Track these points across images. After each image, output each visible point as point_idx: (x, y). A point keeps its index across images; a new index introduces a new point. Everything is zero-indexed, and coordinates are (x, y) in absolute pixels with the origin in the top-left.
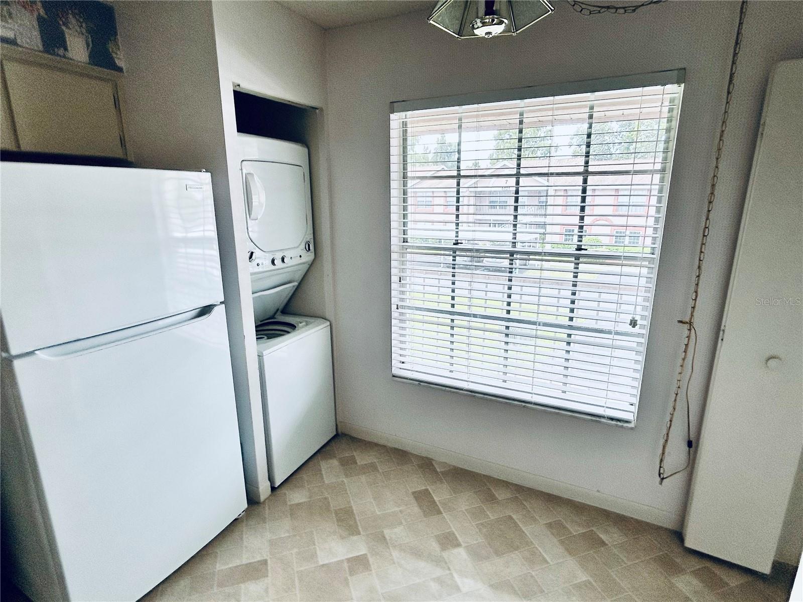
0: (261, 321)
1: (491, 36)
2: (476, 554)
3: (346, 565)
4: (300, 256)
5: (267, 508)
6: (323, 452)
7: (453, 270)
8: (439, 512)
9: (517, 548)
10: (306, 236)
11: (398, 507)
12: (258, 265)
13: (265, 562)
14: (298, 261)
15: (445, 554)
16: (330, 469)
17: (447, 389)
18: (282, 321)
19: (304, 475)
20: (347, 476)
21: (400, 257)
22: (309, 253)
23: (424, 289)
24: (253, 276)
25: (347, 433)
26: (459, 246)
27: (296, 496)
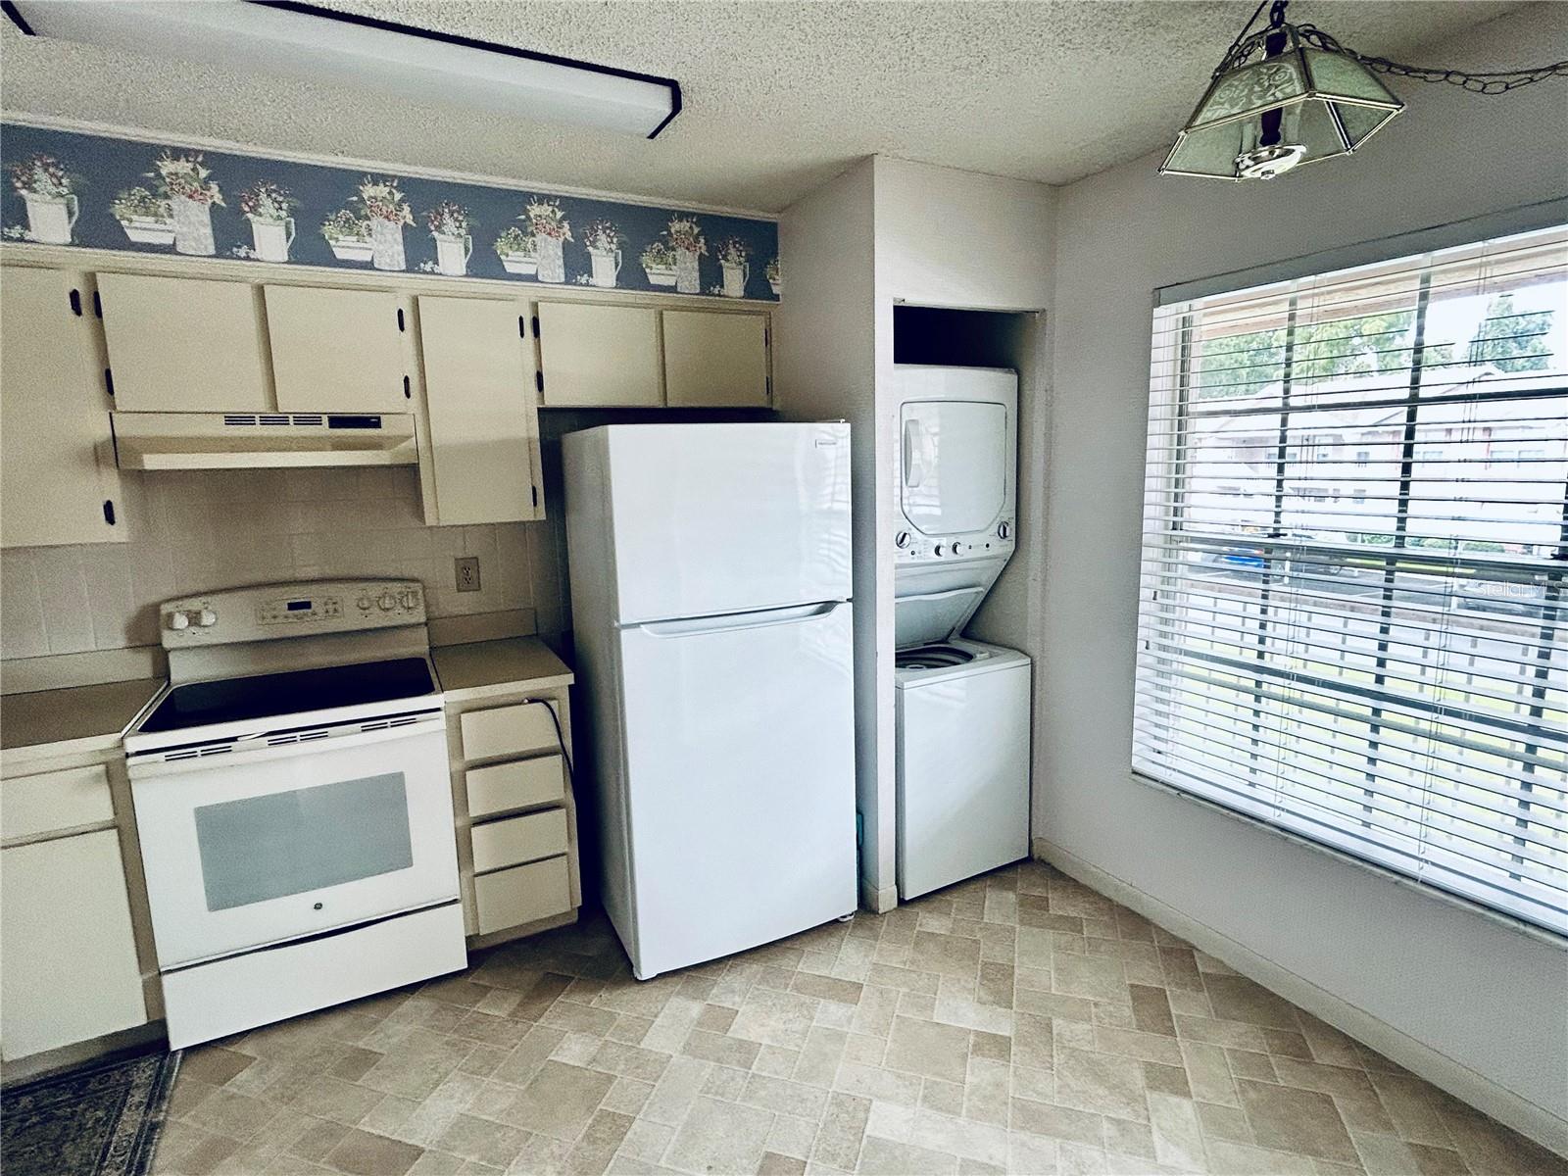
0: (926, 644)
1: (1271, 176)
2: (1215, 1121)
3: (972, 1038)
4: (988, 546)
5: (885, 923)
6: (996, 875)
7: (1263, 586)
8: (1171, 1032)
9: (1316, 1153)
10: (1002, 514)
11: (1095, 995)
12: (913, 553)
13: (860, 987)
14: (984, 552)
15: (1152, 1097)
16: (999, 905)
17: (1232, 814)
18: (960, 648)
19: (956, 899)
20: (1022, 922)
21: (1164, 556)
22: (1005, 542)
23: (1214, 619)
24: (899, 570)
25: (1049, 859)
26: (1281, 541)
27: (931, 922)
